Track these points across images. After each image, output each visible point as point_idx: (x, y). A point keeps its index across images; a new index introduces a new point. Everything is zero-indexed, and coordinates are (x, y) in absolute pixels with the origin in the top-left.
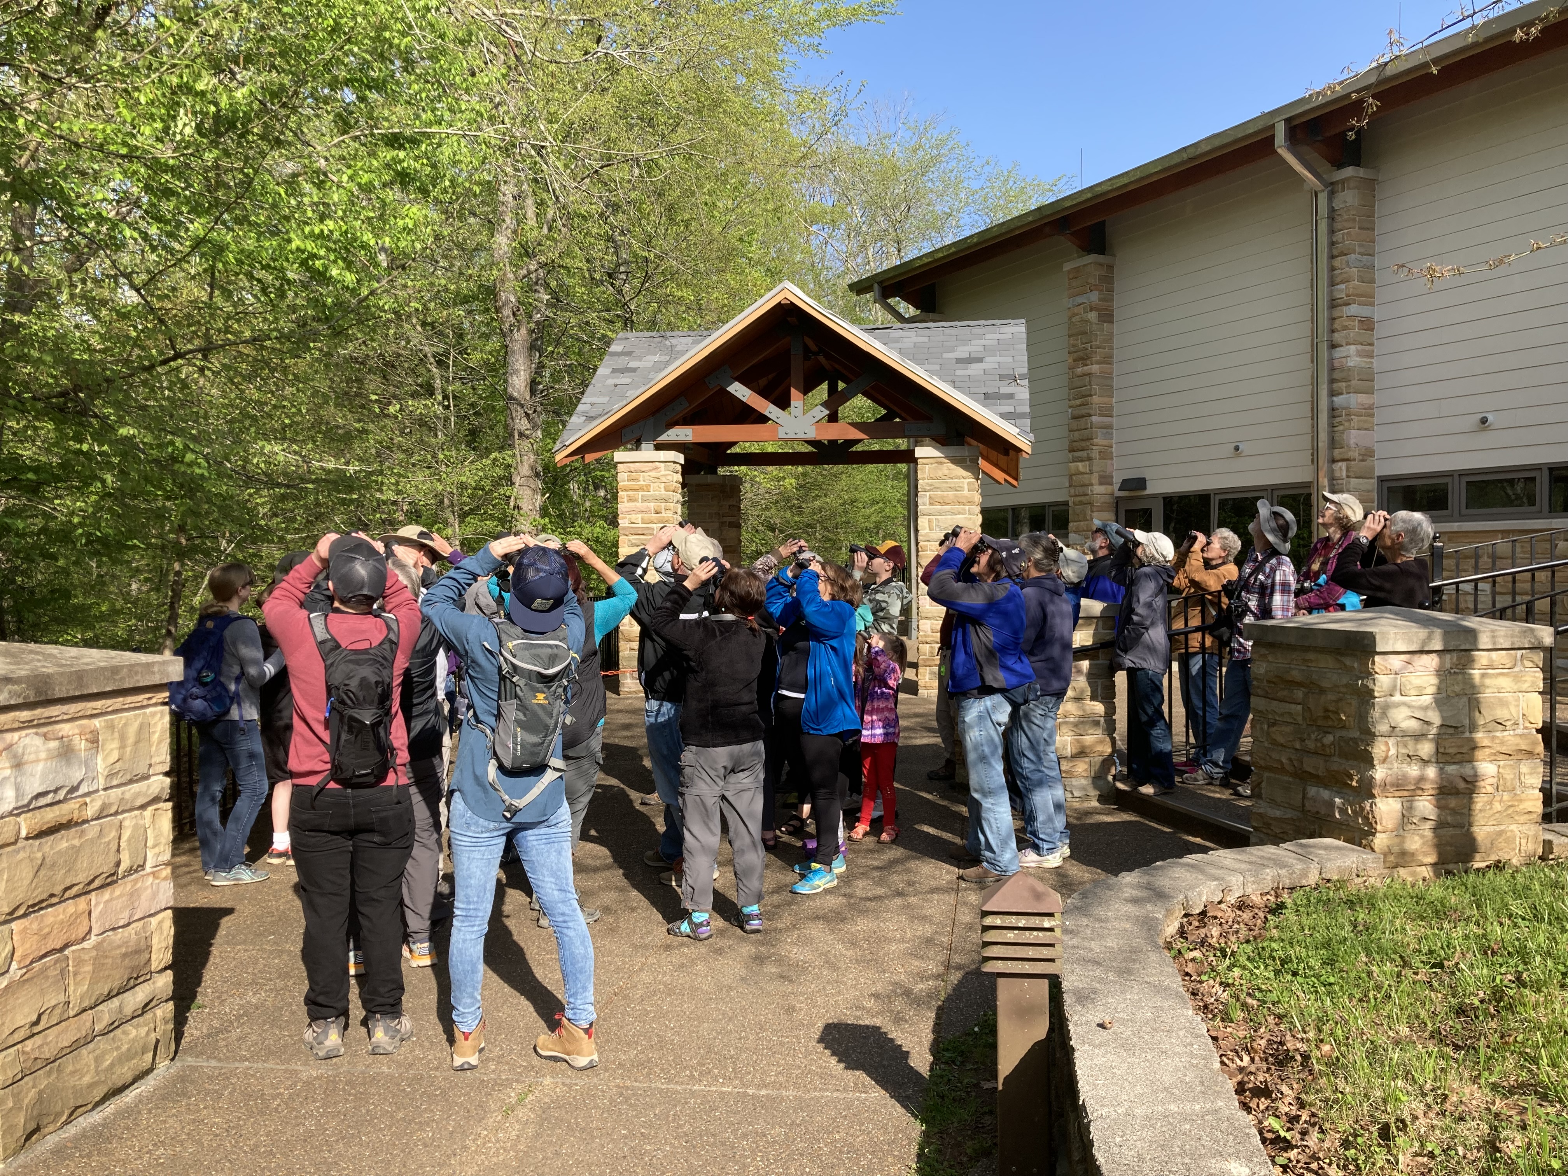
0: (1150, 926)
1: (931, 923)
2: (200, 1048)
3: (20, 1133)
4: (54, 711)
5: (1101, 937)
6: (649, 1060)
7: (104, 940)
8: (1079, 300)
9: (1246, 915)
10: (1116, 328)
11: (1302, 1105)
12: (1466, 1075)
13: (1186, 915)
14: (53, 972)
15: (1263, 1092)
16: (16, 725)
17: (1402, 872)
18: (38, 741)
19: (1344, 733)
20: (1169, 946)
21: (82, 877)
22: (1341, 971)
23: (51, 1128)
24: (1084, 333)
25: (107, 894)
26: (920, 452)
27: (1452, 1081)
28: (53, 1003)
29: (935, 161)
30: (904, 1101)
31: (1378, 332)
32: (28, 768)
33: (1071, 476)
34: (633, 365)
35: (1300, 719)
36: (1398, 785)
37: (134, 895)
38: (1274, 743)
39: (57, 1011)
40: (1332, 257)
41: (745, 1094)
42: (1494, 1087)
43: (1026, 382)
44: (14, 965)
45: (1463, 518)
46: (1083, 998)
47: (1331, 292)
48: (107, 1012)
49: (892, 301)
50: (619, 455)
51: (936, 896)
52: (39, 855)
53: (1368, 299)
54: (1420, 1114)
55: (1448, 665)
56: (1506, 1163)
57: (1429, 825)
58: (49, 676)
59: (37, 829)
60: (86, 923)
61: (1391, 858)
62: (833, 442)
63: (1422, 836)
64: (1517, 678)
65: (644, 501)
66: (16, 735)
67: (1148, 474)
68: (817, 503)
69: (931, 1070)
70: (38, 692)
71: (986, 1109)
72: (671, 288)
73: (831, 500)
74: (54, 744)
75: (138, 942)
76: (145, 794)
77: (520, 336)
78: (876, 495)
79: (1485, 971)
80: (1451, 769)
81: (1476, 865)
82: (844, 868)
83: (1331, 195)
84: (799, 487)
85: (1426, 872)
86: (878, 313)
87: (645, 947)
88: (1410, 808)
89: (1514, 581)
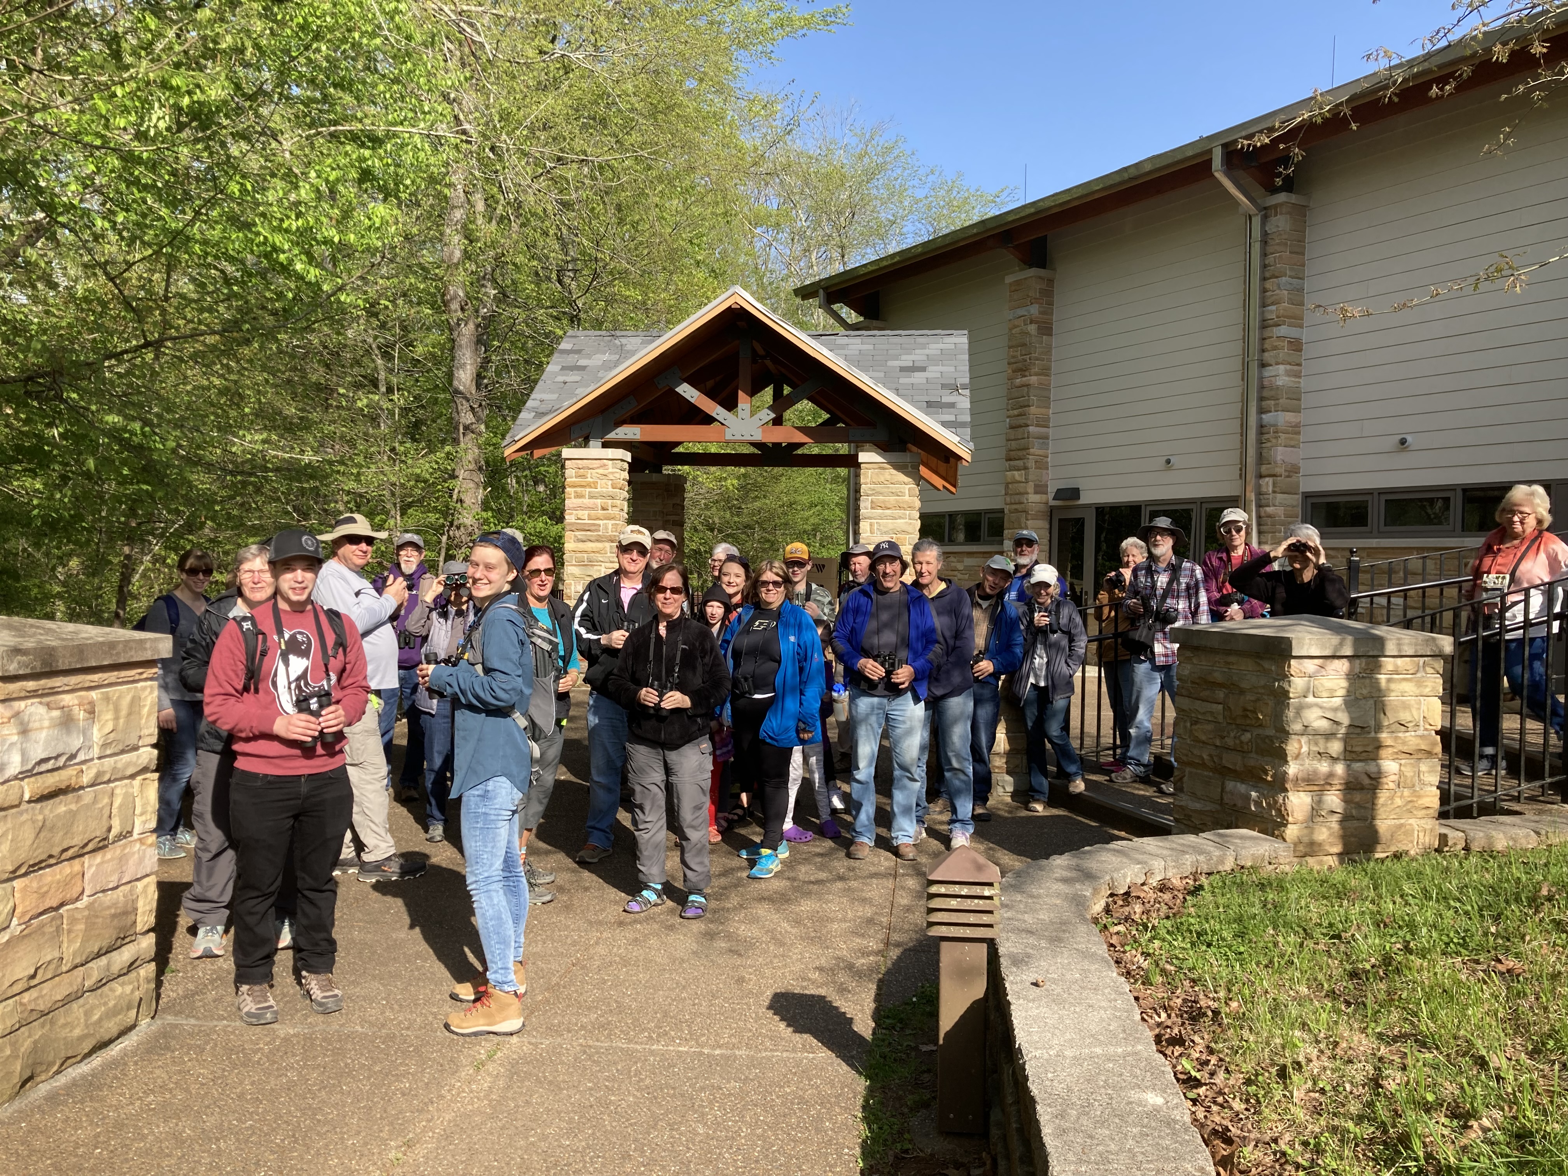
0: (1079, 902)
1: (871, 904)
2: (178, 1008)
3: (16, 1080)
4: (57, 682)
5: (1034, 911)
6: (609, 1023)
7: (95, 901)
8: (1021, 312)
9: (1167, 896)
10: (1055, 341)
11: (1211, 1051)
12: (1356, 1026)
13: (1112, 895)
14: (49, 929)
15: (1178, 1041)
16: (23, 694)
17: (1310, 860)
18: (42, 710)
19: (1260, 731)
20: (1096, 921)
21: (78, 841)
22: (1250, 941)
23: (43, 1078)
24: (1024, 345)
25: (98, 858)
26: (863, 457)
27: (1343, 1030)
28: (49, 958)
29: (881, 168)
30: (849, 1061)
31: (1305, 354)
32: (33, 735)
33: (1007, 484)
34: (582, 362)
35: (1220, 718)
36: (1309, 781)
37: (122, 860)
38: (1197, 740)
39: (52, 966)
40: (1264, 279)
41: (701, 1054)
42: (1380, 1036)
43: (967, 392)
44: (15, 921)
45: (1381, 535)
46: (1018, 961)
47: (1262, 313)
48: (97, 968)
49: (835, 307)
50: (567, 452)
51: (874, 881)
52: (40, 817)
53: (1297, 320)
54: (1314, 1058)
55: (1357, 670)
56: (1385, 1096)
57: (1336, 818)
58: (53, 648)
59: (40, 792)
60: (79, 883)
61: (1301, 848)
62: (777, 445)
63: (1329, 828)
64: (1419, 684)
65: (591, 497)
66: (22, 704)
67: (1081, 484)
68: (757, 504)
69: (874, 1034)
70: (44, 663)
71: (924, 1068)
72: (618, 287)
73: (769, 502)
74: (56, 713)
75: (126, 902)
76: (135, 764)
77: (467, 331)
78: (815, 498)
79: (1377, 941)
80: (1357, 766)
81: (1377, 855)
82: (787, 854)
83: (1265, 219)
84: (741, 488)
85: (1332, 861)
86: (819, 317)
87: (600, 923)
88: (1320, 802)
89: (1424, 596)
